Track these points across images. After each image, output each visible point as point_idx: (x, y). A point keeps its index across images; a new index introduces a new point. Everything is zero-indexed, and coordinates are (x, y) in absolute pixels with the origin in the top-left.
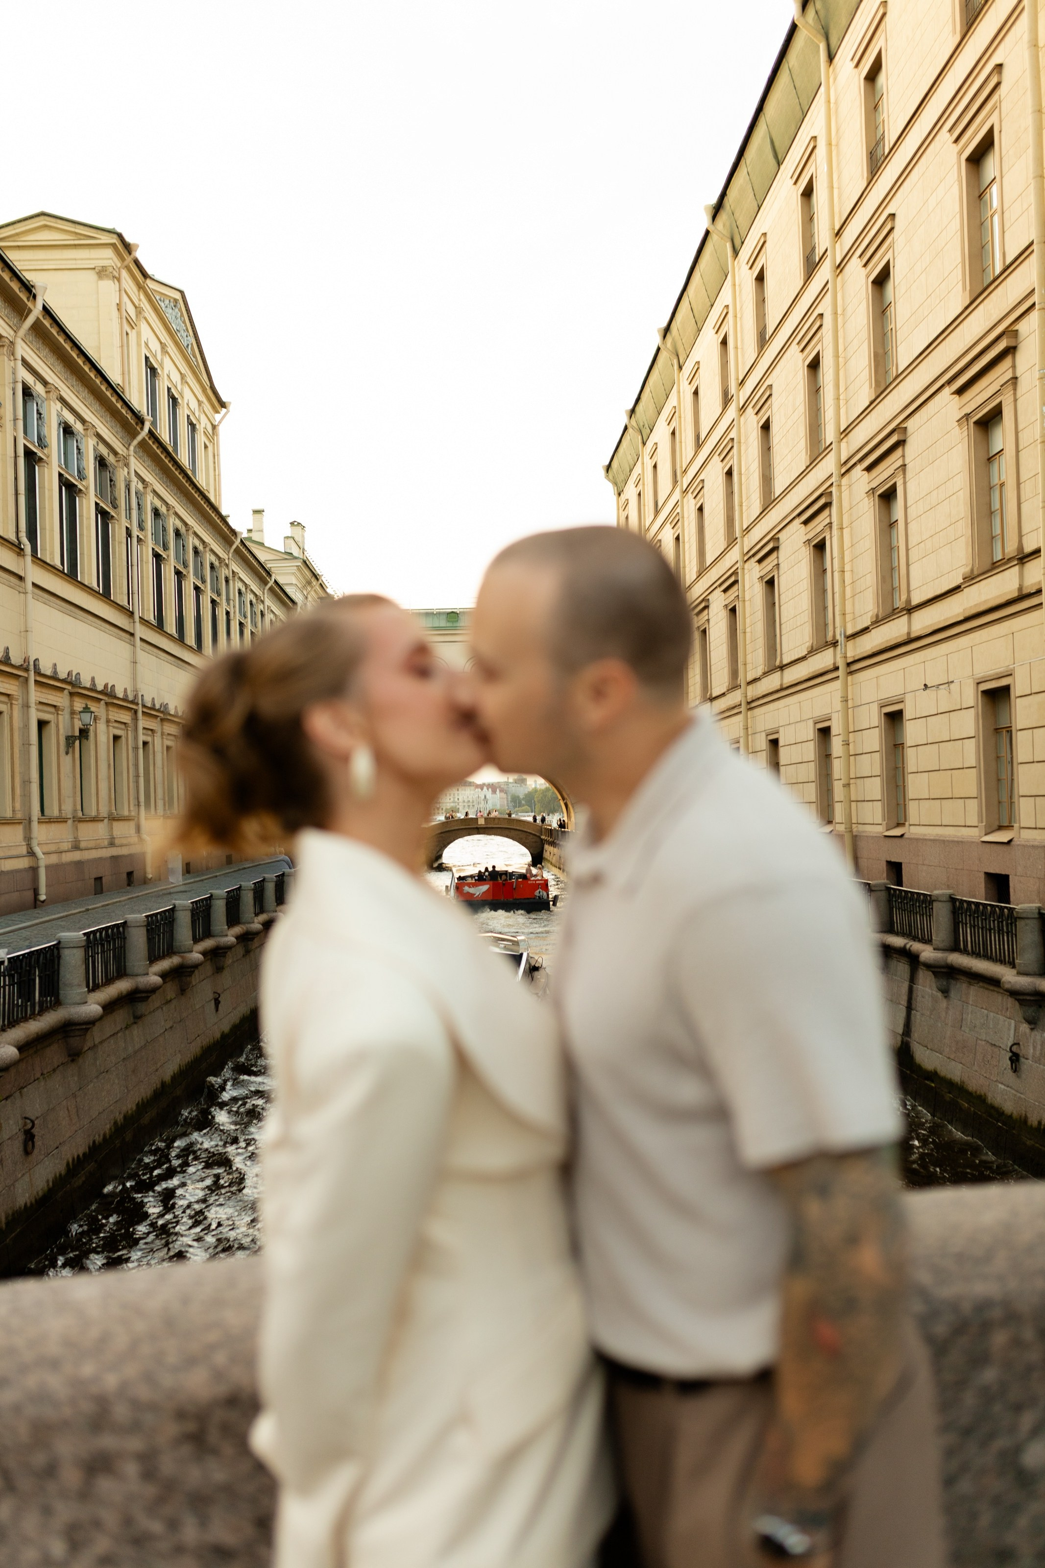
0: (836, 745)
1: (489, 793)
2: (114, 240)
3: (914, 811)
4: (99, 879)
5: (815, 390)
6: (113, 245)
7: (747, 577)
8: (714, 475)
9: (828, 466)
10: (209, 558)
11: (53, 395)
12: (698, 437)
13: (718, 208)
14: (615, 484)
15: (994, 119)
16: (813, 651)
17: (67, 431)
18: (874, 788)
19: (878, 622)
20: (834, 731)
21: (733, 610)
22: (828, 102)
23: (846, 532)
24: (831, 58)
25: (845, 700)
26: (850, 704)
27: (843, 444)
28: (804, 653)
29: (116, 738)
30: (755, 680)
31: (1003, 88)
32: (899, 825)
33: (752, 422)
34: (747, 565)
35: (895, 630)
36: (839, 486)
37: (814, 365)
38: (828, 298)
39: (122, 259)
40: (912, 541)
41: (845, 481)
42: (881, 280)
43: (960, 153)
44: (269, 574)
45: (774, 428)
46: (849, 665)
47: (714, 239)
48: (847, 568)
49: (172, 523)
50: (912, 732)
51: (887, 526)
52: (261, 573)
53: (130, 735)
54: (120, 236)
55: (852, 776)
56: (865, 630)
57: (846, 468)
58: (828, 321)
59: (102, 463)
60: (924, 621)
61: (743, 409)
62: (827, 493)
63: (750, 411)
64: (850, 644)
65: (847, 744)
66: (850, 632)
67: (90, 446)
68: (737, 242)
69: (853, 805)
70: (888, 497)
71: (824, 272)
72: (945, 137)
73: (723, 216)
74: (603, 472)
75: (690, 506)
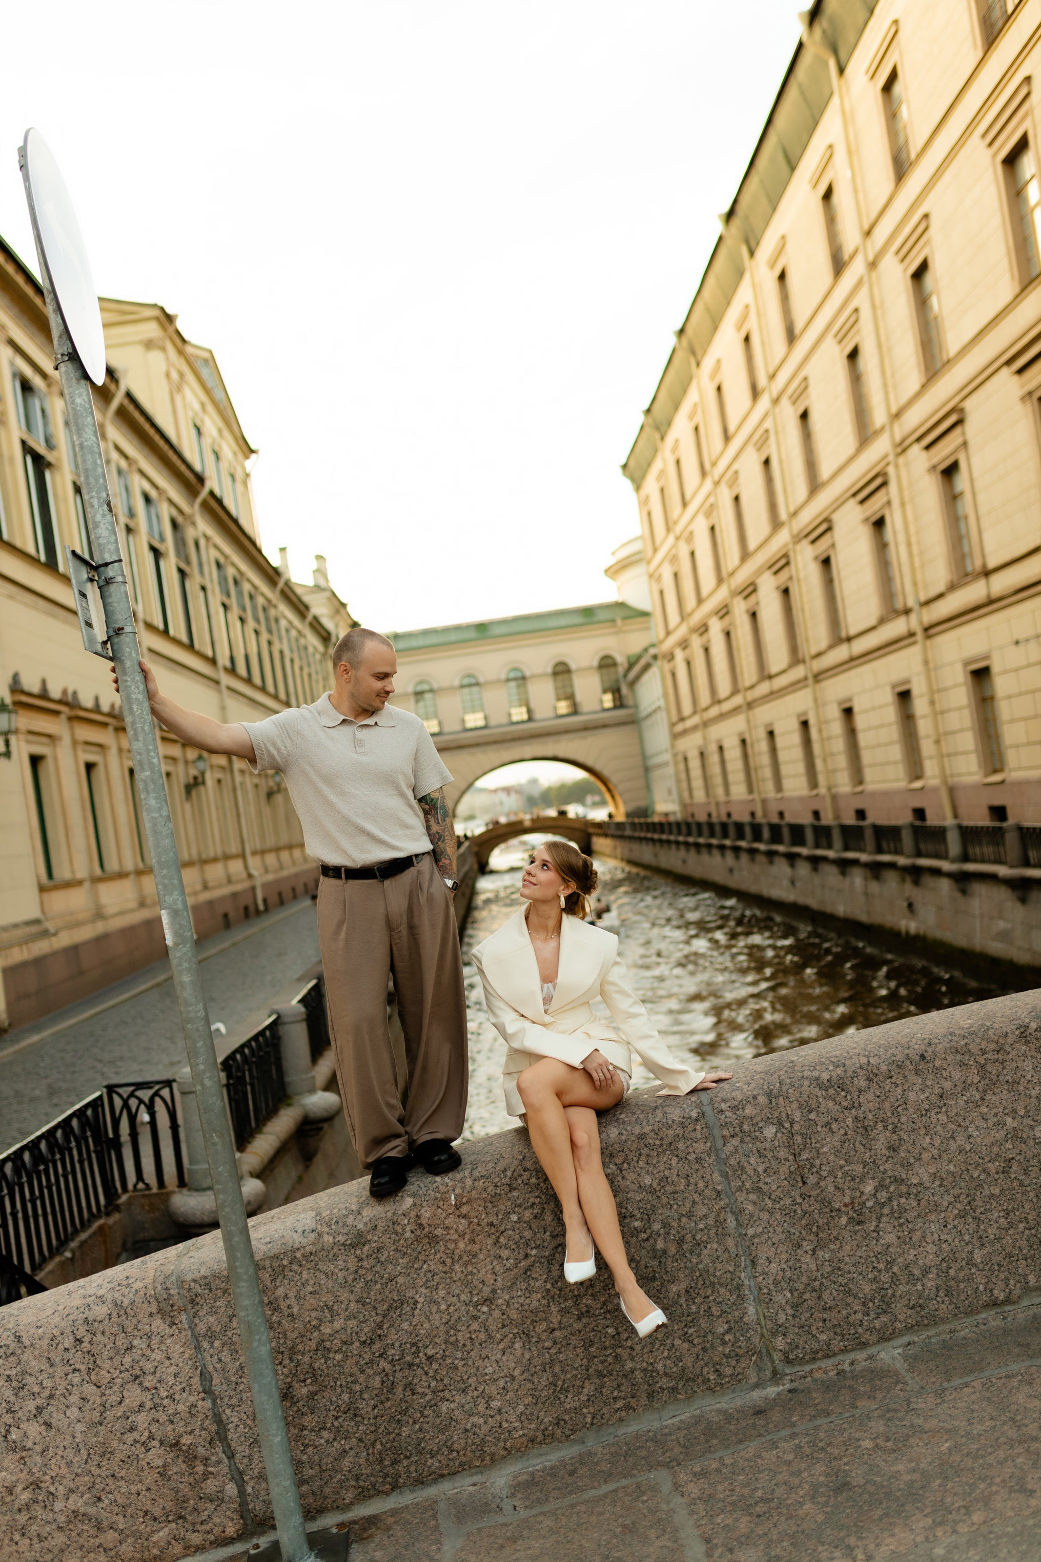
0: (920, 706)
1: (503, 796)
2: (157, 313)
3: (1012, 758)
4: (226, 916)
5: (856, 378)
6: (157, 319)
7: (799, 558)
8: (751, 466)
9: (881, 447)
10: (260, 601)
11: (134, 468)
12: (725, 430)
13: (730, 215)
14: (633, 479)
15: (1027, 125)
16: (882, 621)
17: (147, 499)
18: (968, 741)
19: (952, 587)
20: (915, 692)
21: (786, 591)
22: (843, 112)
23: (909, 508)
24: (841, 71)
25: (926, 662)
26: (931, 665)
27: (896, 427)
28: (872, 622)
29: (219, 781)
30: (819, 655)
31: (1034, 98)
32: (995, 771)
33: (789, 414)
34: (799, 547)
35: (975, 592)
36: (897, 466)
37: (853, 355)
38: (864, 292)
39: (164, 328)
40: (982, 510)
41: (901, 460)
42: (920, 273)
43: (994, 155)
44: (307, 608)
45: (815, 417)
46: (926, 630)
47: (728, 242)
48: (914, 540)
49: (231, 572)
50: (1001, 685)
51: (952, 498)
52: (300, 608)
53: (229, 777)
54: (162, 309)
55: (941, 730)
56: (940, 596)
57: (902, 448)
58: (866, 314)
59: (175, 525)
60: (1001, 583)
61: (776, 401)
62: (882, 474)
63: (785, 402)
64: (925, 610)
65: (932, 703)
66: (923, 598)
67: (165, 511)
68: (753, 244)
69: (946, 759)
70: (950, 471)
71: (856, 270)
72: (976, 142)
73: (736, 222)
74: (620, 471)
75: (725, 497)
